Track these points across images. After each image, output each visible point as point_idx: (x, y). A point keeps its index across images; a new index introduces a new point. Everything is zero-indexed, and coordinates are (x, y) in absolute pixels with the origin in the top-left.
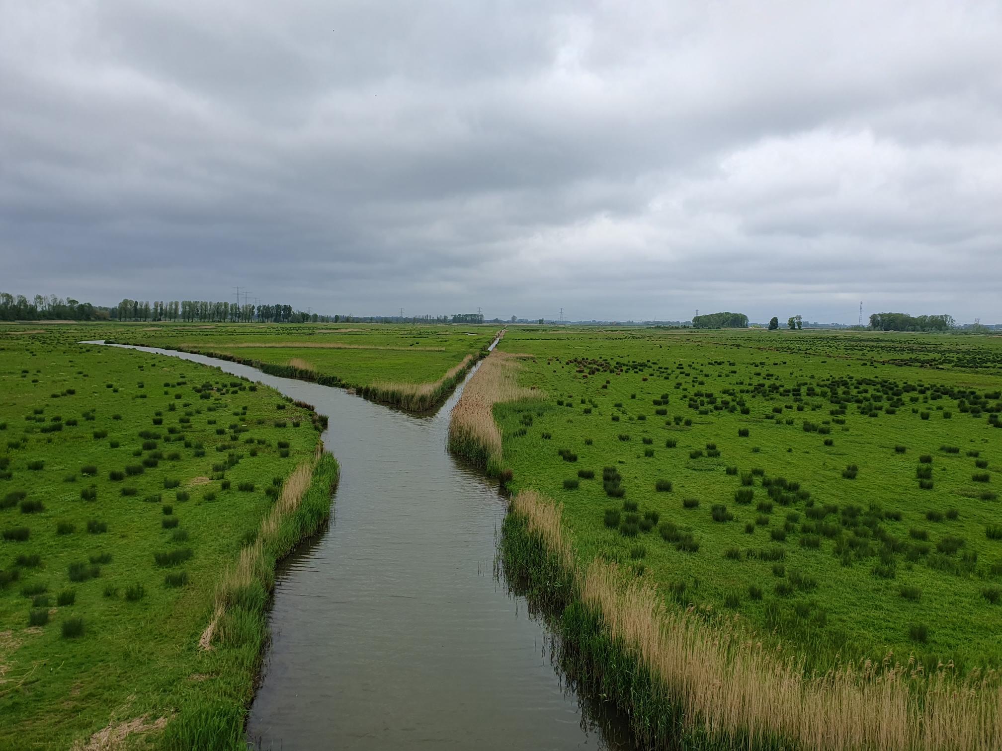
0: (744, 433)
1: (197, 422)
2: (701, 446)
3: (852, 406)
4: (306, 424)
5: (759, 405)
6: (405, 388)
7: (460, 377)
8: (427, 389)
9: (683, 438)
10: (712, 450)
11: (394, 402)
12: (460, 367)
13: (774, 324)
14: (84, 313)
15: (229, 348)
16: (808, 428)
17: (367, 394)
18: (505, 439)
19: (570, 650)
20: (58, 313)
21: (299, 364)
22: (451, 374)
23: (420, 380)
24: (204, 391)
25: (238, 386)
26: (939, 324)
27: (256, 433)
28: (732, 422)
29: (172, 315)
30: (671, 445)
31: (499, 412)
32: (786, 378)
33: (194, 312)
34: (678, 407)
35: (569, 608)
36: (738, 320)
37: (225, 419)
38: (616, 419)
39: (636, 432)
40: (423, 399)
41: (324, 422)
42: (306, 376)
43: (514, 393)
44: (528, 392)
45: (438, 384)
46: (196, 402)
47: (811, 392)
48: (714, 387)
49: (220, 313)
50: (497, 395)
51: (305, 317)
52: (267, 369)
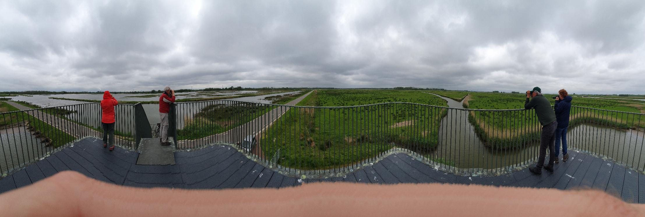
0: (497, 104)
1: (434, 101)
2: (492, 105)
3: (509, 101)
4: (445, 102)
5: (499, 101)
6: (458, 98)
7: (464, 98)
8: (460, 99)
9: (490, 105)
10: (493, 106)
11: (456, 100)
12: (465, 96)
13: (502, 92)
14: (422, 89)
15: (437, 93)
16: (504, 104)
17: (453, 99)
18: (469, 105)
19: (475, 129)
20: (419, 89)
21: (445, 95)
22: (463, 97)
23: (460, 98)
24: (434, 98)
25: (438, 97)
26: (518, 93)
27: (440, 103)
28: (496, 103)
29: (432, 89)
30: (489, 105)
31: (469, 102)
32: (502, 98)
33: (434, 89)
34: (490, 101)
35: (475, 124)
36: (498, 92)
37: (437, 101)
38: (483, 103)
39: (485, 104)
40: (460, 100)
41: (447, 102)
42: (446, 97)
43: (471, 100)
44: (472, 100)
45: (462, 98)
46: (434, 99)
47: (505, 100)
48: (494, 99)
49: (436, 89)
50: (469, 100)
51: (446, 90)
52: (441, 96)
